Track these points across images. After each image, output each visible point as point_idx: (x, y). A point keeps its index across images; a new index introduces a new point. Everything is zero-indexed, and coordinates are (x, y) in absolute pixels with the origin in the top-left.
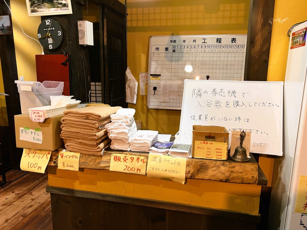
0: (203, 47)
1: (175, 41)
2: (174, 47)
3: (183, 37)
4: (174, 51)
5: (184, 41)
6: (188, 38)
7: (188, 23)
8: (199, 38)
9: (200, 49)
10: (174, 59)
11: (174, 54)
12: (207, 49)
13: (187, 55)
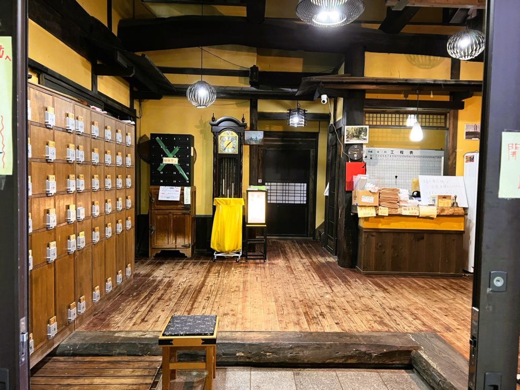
0: (392, 156)
1: (371, 152)
2: (371, 155)
3: (377, 149)
4: (371, 158)
5: (378, 152)
6: (381, 150)
7: (380, 140)
8: (389, 150)
9: (389, 158)
10: (371, 164)
11: (371, 160)
12: (394, 158)
13: (381, 161)
